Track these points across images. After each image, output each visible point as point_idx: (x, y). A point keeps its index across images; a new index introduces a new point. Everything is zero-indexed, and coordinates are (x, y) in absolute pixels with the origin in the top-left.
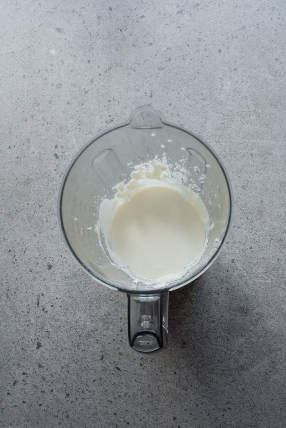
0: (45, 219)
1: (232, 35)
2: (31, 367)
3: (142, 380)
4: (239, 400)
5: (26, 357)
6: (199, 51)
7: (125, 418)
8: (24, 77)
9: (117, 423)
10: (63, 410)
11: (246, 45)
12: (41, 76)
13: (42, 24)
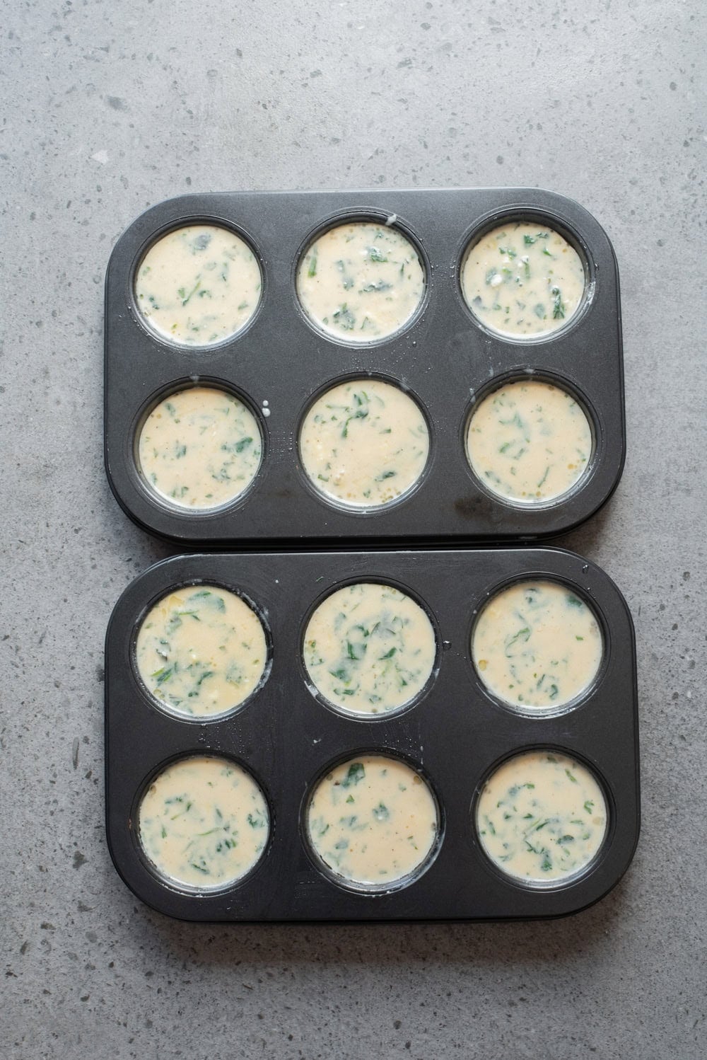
0: (89, 563)
1: (528, 121)
2: (62, 911)
3: (321, 937)
4: (544, 982)
5: (48, 888)
6: (451, 158)
7: (283, 1026)
8: (33, 217)
9: (264, 1037)
10: (138, 1009)
11: (562, 145)
12: (75, 215)
13: (74, 88)
